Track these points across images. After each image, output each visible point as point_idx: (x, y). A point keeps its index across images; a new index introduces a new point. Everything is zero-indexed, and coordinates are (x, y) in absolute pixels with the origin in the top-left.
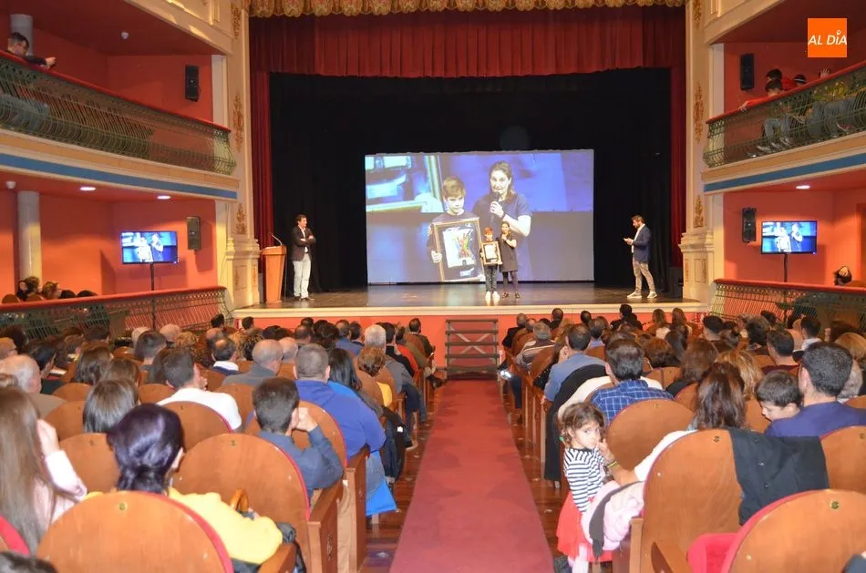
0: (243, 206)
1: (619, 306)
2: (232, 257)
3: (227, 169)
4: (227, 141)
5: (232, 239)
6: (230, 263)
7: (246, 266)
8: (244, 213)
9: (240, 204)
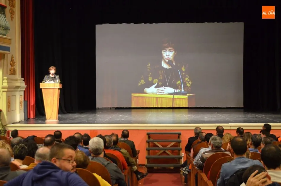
0: (14, 57)
1: (263, 124)
2: (6, 90)
3: (3, 32)
4: (4, 14)
5: (6, 78)
6: (5, 94)
7: (15, 96)
8: (15, 61)
9: (12, 55)
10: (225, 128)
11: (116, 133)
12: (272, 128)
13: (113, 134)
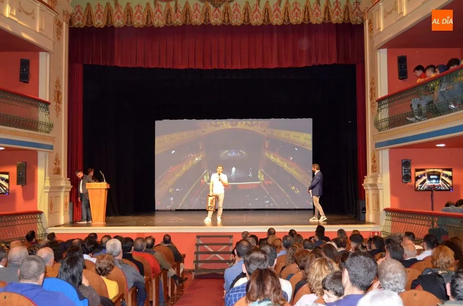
0: (59, 155)
2: (48, 190)
4: (48, 110)
5: (49, 178)
6: (47, 194)
7: (59, 197)
8: (59, 160)
9: (57, 154)
10: (277, 231)
11: (153, 237)
12: (326, 230)
13: (150, 237)
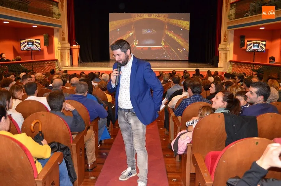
0: (64, 30)
1: (195, 69)
2: (60, 49)
3: (58, 17)
4: (58, 6)
5: (60, 42)
6: (59, 51)
7: (65, 52)
8: (64, 33)
9: (63, 30)
12: (200, 71)
